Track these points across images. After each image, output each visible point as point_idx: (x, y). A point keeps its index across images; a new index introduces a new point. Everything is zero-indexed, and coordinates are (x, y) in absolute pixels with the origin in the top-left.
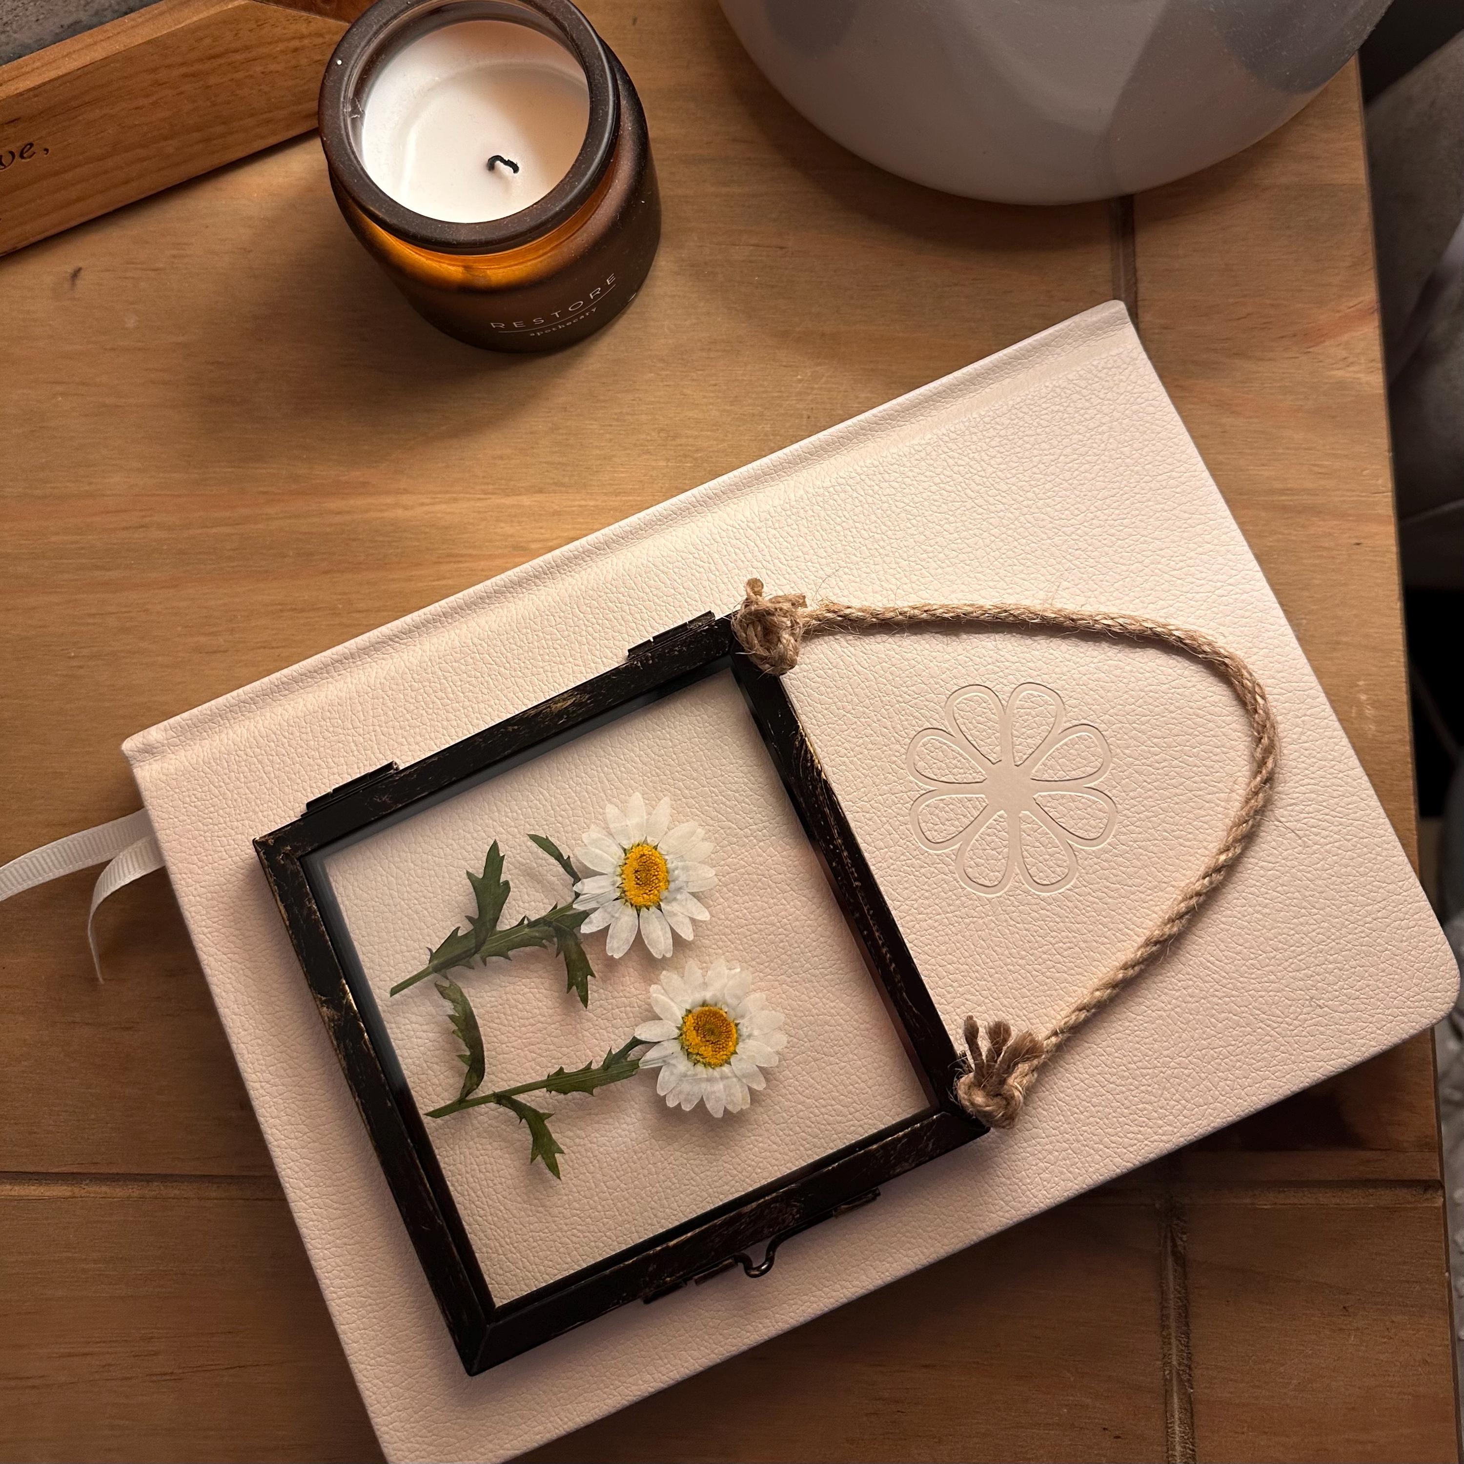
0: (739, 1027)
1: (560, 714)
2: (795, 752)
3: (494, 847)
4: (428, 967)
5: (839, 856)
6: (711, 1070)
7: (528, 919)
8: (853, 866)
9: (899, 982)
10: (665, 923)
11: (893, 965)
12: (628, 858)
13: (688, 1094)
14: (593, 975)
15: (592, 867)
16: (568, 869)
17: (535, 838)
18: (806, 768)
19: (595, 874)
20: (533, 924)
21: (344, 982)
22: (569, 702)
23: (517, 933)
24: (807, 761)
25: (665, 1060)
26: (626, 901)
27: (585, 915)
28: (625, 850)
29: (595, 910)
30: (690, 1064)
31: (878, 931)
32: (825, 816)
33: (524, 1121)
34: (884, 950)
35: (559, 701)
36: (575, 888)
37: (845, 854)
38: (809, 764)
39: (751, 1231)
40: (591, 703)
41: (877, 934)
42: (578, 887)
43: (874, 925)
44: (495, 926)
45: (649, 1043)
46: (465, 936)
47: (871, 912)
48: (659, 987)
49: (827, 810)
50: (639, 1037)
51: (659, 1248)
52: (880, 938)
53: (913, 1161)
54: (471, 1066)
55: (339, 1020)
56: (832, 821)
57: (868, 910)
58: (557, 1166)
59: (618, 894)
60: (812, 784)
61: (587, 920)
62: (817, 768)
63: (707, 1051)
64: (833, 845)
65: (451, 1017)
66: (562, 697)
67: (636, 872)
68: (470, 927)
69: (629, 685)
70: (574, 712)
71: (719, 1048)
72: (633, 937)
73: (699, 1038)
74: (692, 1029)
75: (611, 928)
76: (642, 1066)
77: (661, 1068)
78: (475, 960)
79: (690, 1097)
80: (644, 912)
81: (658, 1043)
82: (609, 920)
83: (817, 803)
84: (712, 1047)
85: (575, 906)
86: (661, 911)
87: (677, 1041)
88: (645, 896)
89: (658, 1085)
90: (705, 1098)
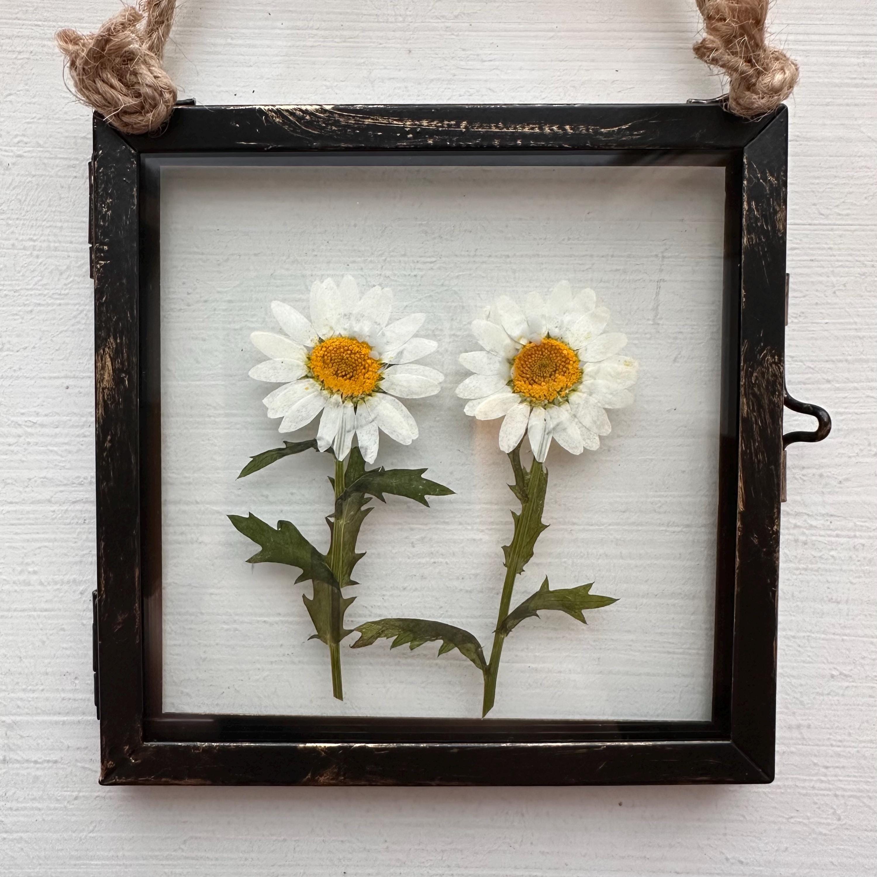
0: (551, 334)
1: (117, 380)
2: (286, 127)
3: (236, 520)
4: (331, 646)
5: (424, 131)
6: (581, 387)
7: (330, 516)
8: (442, 122)
9: (587, 130)
10: (406, 367)
12: (318, 376)
13: (595, 422)
14: (423, 471)
15: (309, 421)
16: (299, 448)
17: (247, 471)
18: (309, 124)
19: (316, 422)
20: (339, 512)
21: (301, 745)
22: (109, 363)
23: (339, 536)
24: (303, 118)
25: (547, 432)
26: (363, 399)
27: (356, 451)
28: (307, 377)
29: (355, 439)
30: (566, 406)
31: (523, 128)
32: (375, 127)
33: (538, 612)
34: (547, 130)
35: (102, 375)
36: (322, 450)
37: (425, 123)
38: (308, 117)
39: (767, 416)
40: (121, 339)
41: (526, 130)
42: (322, 446)
43: (515, 128)
44: (320, 555)
45: (522, 441)
46: (316, 592)
47: (501, 125)
48: (470, 403)
49: (367, 121)
50: (511, 450)
51: (739, 524)
52: (533, 129)
53: (779, 205)
54: (456, 646)
55: (340, 768)
56: (382, 121)
57: (497, 127)
58: (603, 597)
59: (351, 404)
60: (332, 125)
61: (362, 452)
62: (317, 110)
63: (561, 380)
64: (408, 133)
65: (395, 644)
66: (99, 370)
67: (336, 374)
68: (309, 583)
69: (122, 284)
70: (122, 363)
71: (564, 366)
72: (404, 408)
73: (543, 383)
74: (530, 387)
75: (383, 429)
76: (542, 459)
77: (553, 440)
78: (346, 592)
79: (598, 423)
80: (383, 385)
81: (527, 430)
82: (373, 428)
83: (354, 129)
84: (559, 374)
85: (341, 459)
86: (390, 365)
87: (534, 409)
88: (367, 376)
89: (570, 451)
90: (607, 406)
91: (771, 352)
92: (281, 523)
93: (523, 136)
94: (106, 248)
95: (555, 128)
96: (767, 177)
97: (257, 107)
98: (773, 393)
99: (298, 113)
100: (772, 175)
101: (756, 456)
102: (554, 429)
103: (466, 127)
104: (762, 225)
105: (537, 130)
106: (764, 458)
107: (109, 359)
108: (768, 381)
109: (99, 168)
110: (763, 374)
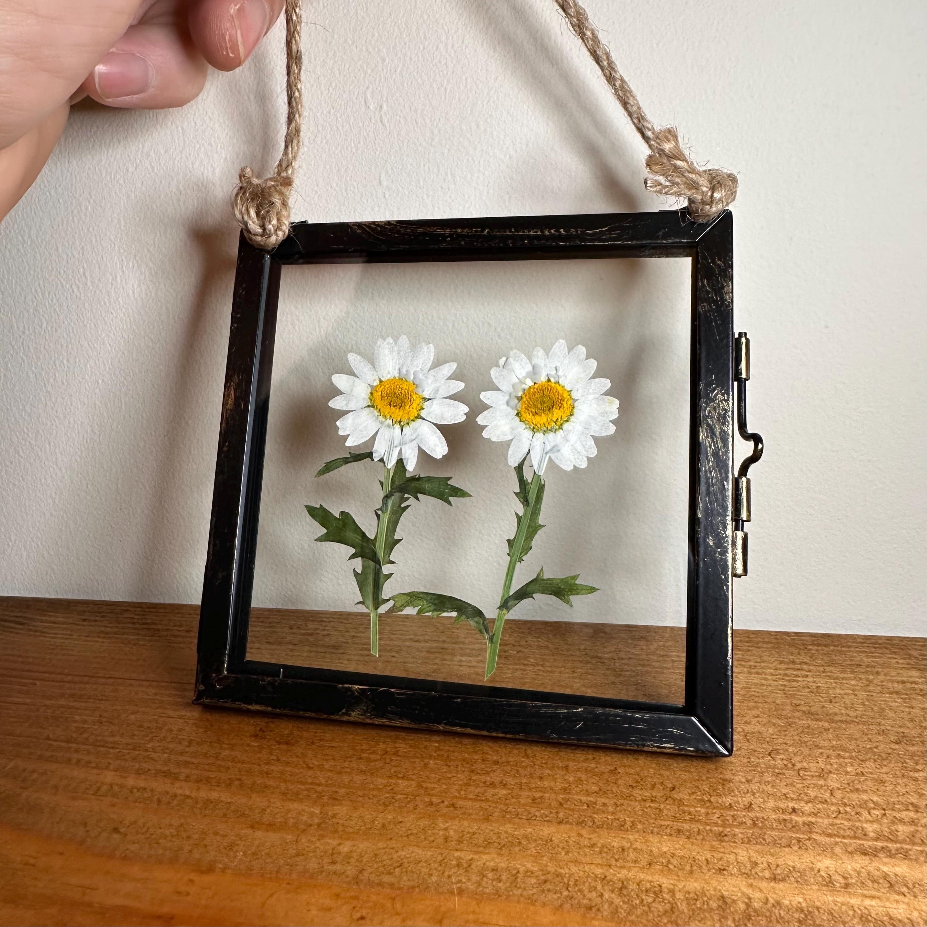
0: (551, 379)
1: (237, 404)
2: (364, 236)
3: (310, 509)
4: (371, 610)
5: (459, 236)
6: (573, 418)
7: (378, 510)
8: (471, 229)
9: (577, 232)
10: (440, 401)
11: (562, 230)
12: (377, 406)
13: (583, 446)
14: (449, 478)
15: (368, 438)
16: (360, 458)
17: (321, 472)
18: (379, 233)
19: (373, 438)
20: (384, 507)
21: (340, 686)
22: (232, 392)
23: (384, 525)
24: (376, 229)
25: (545, 452)
26: (408, 424)
27: (400, 463)
28: (369, 406)
29: (400, 452)
30: (560, 432)
31: (529, 231)
32: (424, 234)
33: (534, 595)
34: (547, 233)
35: (227, 400)
36: (376, 460)
37: (459, 230)
38: (379, 229)
39: (719, 441)
40: (242, 376)
41: (531, 233)
42: (376, 457)
43: (523, 232)
44: (368, 539)
45: (525, 458)
46: (364, 567)
47: (513, 230)
48: (487, 429)
49: (419, 230)
50: (517, 464)
52: (536, 232)
53: (726, 282)
54: (467, 617)
55: (368, 707)
57: (510, 232)
58: (588, 586)
59: (399, 427)
60: (395, 233)
61: (405, 462)
62: (386, 224)
63: (557, 413)
64: (447, 237)
65: (420, 612)
66: (225, 396)
67: (390, 404)
68: (359, 560)
70: (241, 393)
71: (560, 403)
72: (438, 431)
73: (543, 415)
74: (533, 417)
75: (421, 446)
76: (541, 473)
77: (550, 459)
78: (386, 569)
79: (586, 446)
80: (423, 414)
81: (529, 449)
82: (414, 445)
83: (410, 236)
84: (556, 408)
85: (389, 467)
86: (429, 399)
87: (536, 434)
88: (412, 406)
89: (563, 467)
90: (593, 434)
91: (721, 391)
92: (342, 513)
93: (529, 237)
94: (239, 316)
95: (552, 231)
96: (716, 262)
97: (346, 223)
98: (724, 424)
99: (373, 226)
100: (720, 259)
101: (711, 473)
102: (551, 450)
103: (488, 232)
104: (712, 297)
105: (539, 233)
106: (717, 475)
107: (232, 390)
108: (719, 414)
110: (715, 409)
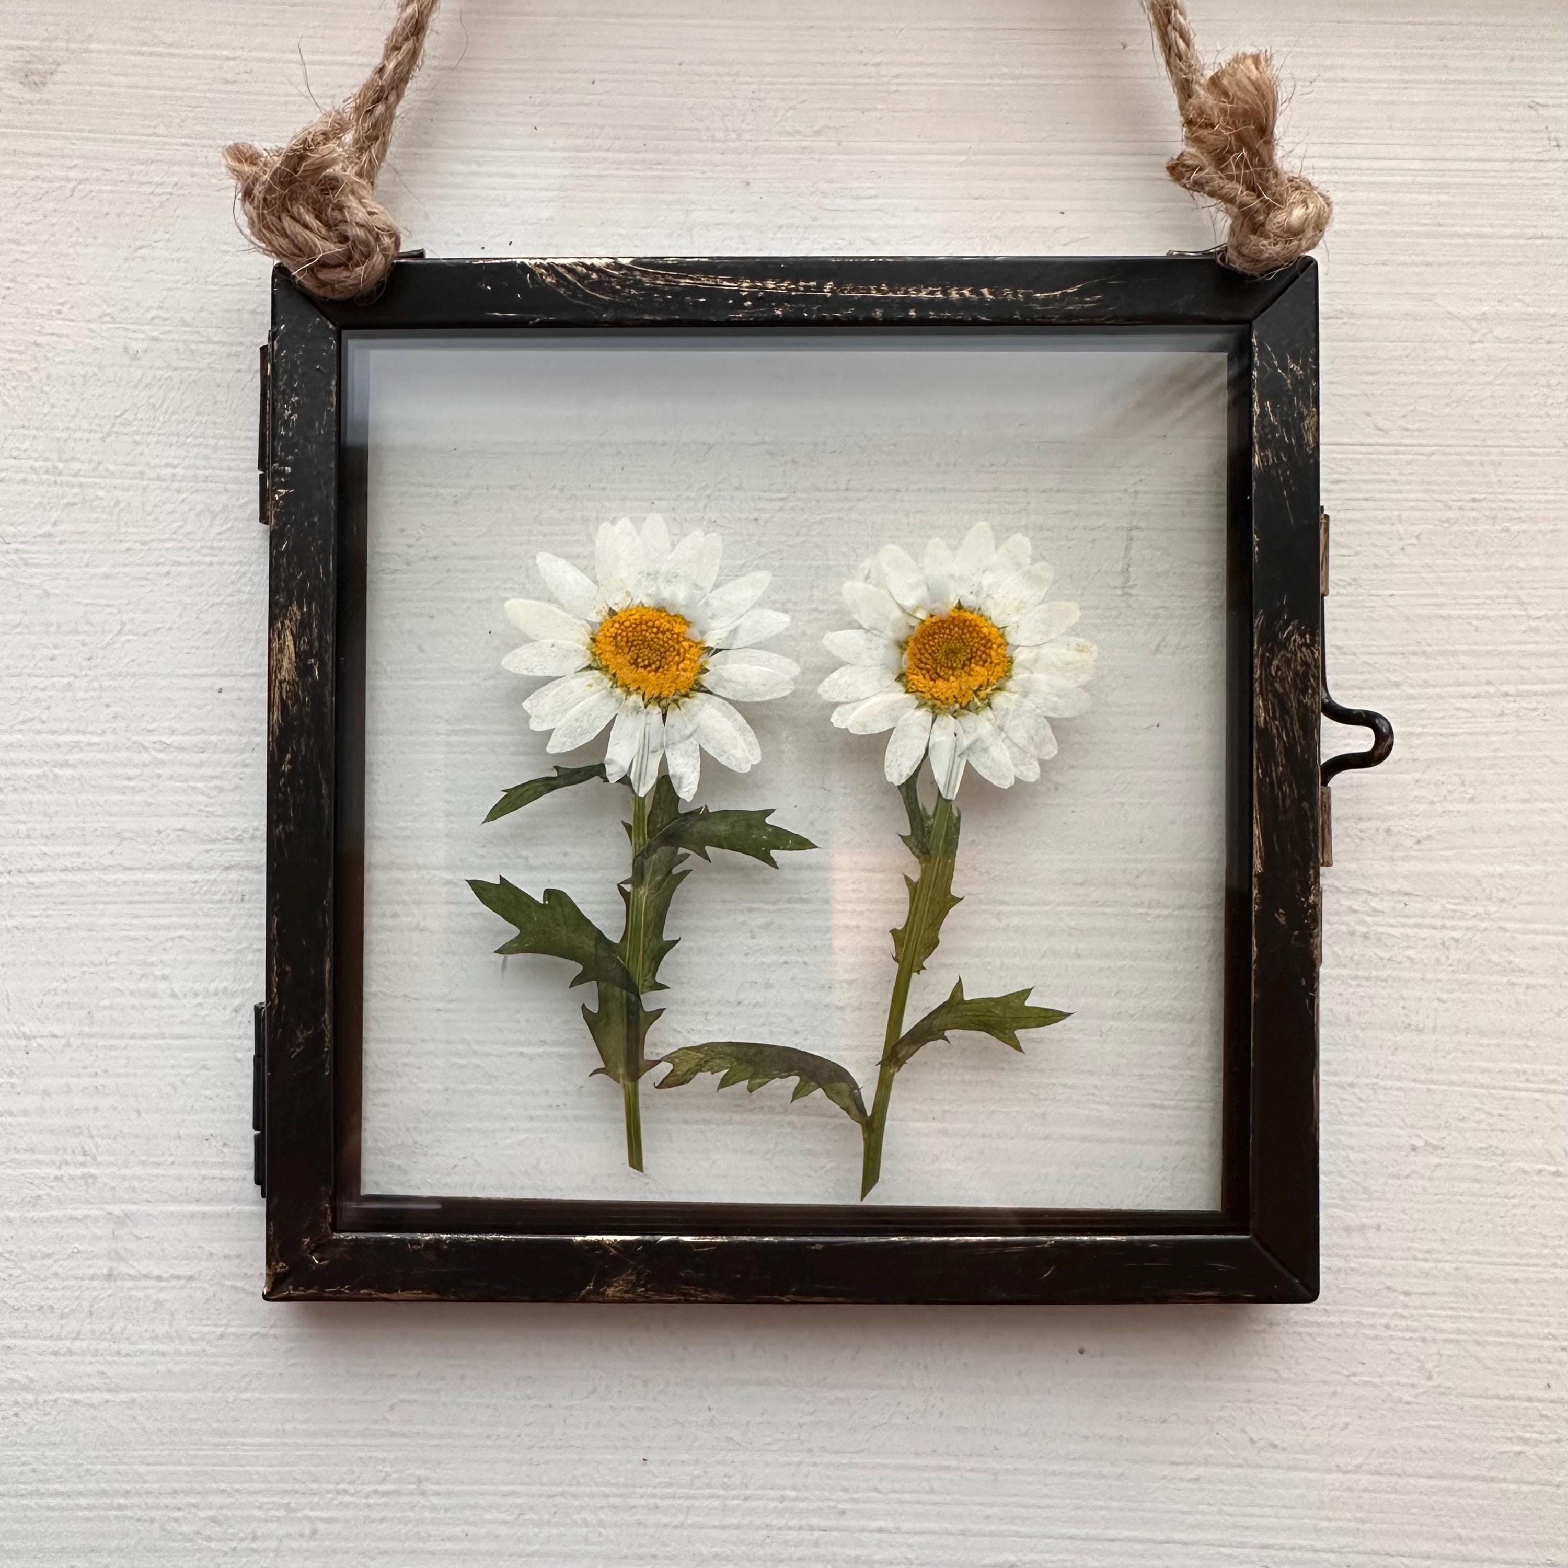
0: (964, 604)
1: (302, 669)
2: (562, 291)
3: (479, 888)
4: (624, 1086)
5: (770, 296)
6: (1010, 684)
7: (624, 882)
8: (796, 282)
10: (742, 653)
11: (988, 289)
12: (607, 667)
13: (1032, 738)
14: (768, 812)
15: (591, 737)
16: (576, 777)
17: (497, 812)
18: (595, 286)
19: (604, 737)
20: (638, 876)
21: (576, 1238)
22: (290, 643)
23: (638, 913)
24: (587, 277)
25: (960, 753)
26: (675, 701)
27: (665, 782)
28: (590, 667)
29: (664, 762)
30: (989, 713)
31: (919, 291)
32: (694, 291)
33: (948, 1034)
34: (954, 295)
35: (279, 661)
36: (612, 780)
37: (770, 284)
38: (594, 276)
39: (1296, 727)
40: (309, 607)
41: (923, 294)
42: (613, 773)
43: (906, 292)
44: (608, 943)
45: (919, 768)
46: (602, 1002)
47: (884, 287)
48: (840, 709)
49: (683, 282)
50: (903, 780)
51: (1255, 892)
52: (932, 293)
54: (820, 1085)
55: (638, 1275)
56: (707, 282)
57: (879, 291)
58: (1047, 1010)
59: (658, 710)
60: (630, 287)
61: (675, 782)
62: (608, 266)
63: (980, 673)
64: (745, 299)
65: (724, 1083)
66: (275, 652)
67: (636, 664)
68: (592, 986)
69: (313, 523)
70: (310, 643)
71: (984, 652)
72: (739, 716)
73: (952, 678)
74: (932, 683)
75: (705, 747)
76: (952, 795)
77: (968, 765)
78: (649, 1001)
79: (1037, 739)
80: (707, 680)
81: (927, 750)
82: (692, 746)
83: (663, 293)
84: (976, 664)
85: (642, 794)
86: (718, 651)
87: (939, 718)
88: (682, 666)
89: (995, 783)
90: (1051, 714)
91: (1299, 628)
92: (549, 893)
93: (918, 304)
94: (288, 469)
95: (966, 292)
96: (1288, 366)
97: (518, 261)
98: (1305, 692)
99: (579, 269)
100: (1295, 361)
101: (1280, 787)
102: (969, 748)
103: (831, 291)
104: (1281, 438)
105: (939, 295)
106: (1292, 790)
107: (290, 638)
108: (1295, 672)
109: (280, 350)
110: (1288, 662)
